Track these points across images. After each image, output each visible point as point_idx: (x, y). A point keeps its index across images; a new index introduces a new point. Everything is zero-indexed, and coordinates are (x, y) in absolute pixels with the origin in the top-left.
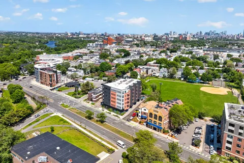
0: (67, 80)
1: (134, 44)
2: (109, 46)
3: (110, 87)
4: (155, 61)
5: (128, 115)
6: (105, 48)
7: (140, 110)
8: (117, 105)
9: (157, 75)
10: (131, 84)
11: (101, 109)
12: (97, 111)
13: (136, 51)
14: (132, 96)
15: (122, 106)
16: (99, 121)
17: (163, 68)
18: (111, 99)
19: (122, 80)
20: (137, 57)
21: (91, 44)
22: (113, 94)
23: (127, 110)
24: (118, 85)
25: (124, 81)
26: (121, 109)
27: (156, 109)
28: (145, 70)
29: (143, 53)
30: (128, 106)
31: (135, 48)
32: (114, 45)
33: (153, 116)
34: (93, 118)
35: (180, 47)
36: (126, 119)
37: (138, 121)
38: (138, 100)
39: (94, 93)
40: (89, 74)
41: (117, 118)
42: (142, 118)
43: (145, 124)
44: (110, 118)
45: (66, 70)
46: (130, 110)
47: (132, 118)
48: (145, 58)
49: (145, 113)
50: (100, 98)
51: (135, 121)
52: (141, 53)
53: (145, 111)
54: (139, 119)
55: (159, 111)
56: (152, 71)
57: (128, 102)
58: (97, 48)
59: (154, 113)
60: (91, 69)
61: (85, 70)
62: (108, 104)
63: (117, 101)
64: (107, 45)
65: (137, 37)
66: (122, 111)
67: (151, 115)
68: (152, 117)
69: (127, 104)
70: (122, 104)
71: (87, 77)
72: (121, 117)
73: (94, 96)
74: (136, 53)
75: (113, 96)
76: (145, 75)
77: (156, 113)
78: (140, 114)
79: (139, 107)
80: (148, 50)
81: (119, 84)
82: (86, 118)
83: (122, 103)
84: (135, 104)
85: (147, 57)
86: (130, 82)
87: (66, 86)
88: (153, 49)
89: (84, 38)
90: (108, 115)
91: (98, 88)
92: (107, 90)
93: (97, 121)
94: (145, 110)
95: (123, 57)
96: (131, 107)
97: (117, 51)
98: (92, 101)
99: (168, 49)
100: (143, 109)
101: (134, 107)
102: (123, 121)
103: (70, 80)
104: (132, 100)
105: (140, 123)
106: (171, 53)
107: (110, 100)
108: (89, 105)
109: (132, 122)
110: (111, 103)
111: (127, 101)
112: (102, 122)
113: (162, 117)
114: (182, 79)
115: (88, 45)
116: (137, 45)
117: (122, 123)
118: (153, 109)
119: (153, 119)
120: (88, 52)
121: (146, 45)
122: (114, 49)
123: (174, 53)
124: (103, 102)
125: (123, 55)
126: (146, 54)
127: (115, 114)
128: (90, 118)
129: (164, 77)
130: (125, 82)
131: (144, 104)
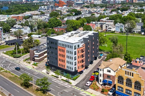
0: (9, 38)
1: (84, 6)
2: (60, 7)
3: (57, 41)
4: (108, 18)
5: (84, 80)
6: (56, 9)
7: (101, 72)
8: (67, 64)
9: (113, 30)
10: (86, 36)
11: (45, 71)
12: (39, 75)
13: (86, 11)
14: (87, 53)
15: (74, 67)
16: (41, 90)
17: (118, 23)
18: (59, 57)
19: (73, 32)
20: (89, 15)
21: (43, 7)
22: (61, 50)
23: (81, 72)
24: (67, 37)
25: (76, 33)
26: (74, 70)
27: (129, 70)
28: (99, 26)
29: (94, 12)
30: (82, 66)
31: (86, 9)
32: (65, 7)
33: (125, 81)
34: (31, 85)
35: (129, 7)
36: (81, 85)
37: (98, 88)
38: (96, 59)
39: (37, 51)
40: (36, 31)
41: (67, 84)
42: (104, 84)
43: (111, 93)
44: (57, 84)
45: (10, 27)
46: (86, 72)
47: (89, 83)
48: (97, 16)
49: (109, 77)
50: (45, 57)
51: (94, 89)
52: (92, 12)
53: (108, 73)
54: (99, 85)
55: (135, 73)
56: (107, 27)
57: (82, 61)
58: (48, 10)
59: (125, 77)
60: (39, 25)
61: (31, 27)
62: (55, 65)
63: (67, 59)
64: (58, 7)
65: (87, 2)
66: (74, 74)
67: (120, 79)
68: (122, 83)
69: (81, 64)
70: (74, 64)
71: (34, 34)
72: (74, 83)
73: (37, 54)
74: (87, 12)
75: (62, 53)
76: (100, 31)
77: (130, 77)
78: (101, 78)
79: (99, 67)
80: (99, 10)
81: (70, 36)
82: (22, 85)
83: (74, 61)
84: (91, 63)
85: (99, 15)
86: (84, 34)
87: (7, 44)
88: (103, 9)
89: (37, 3)
90: (54, 80)
91: (43, 45)
92: (53, 45)
93: (37, 90)
94: (109, 71)
95: (74, 16)
96: (86, 68)
97: (68, 12)
98: (34, 60)
99: (118, 9)
100: (105, 70)
101: (91, 67)
102: (76, 88)
103: (12, 38)
104: (87, 58)
105: (102, 92)
106: (122, 12)
107: (57, 59)
108: (30, 66)
109: (90, 90)
110: (59, 62)
111: (81, 59)
112: (44, 91)
113: (141, 83)
114: (143, 33)
115: (40, 8)
116: (88, 7)
117: (74, 92)
118: (124, 70)
119: (125, 87)
120: (40, 13)
121: (96, 7)
122: (65, 10)
123: (125, 12)
124: (48, 62)
125: (74, 14)
126: (97, 13)
127: (65, 78)
128: (27, 85)
129: (121, 32)
130: (78, 35)
131: (107, 63)
